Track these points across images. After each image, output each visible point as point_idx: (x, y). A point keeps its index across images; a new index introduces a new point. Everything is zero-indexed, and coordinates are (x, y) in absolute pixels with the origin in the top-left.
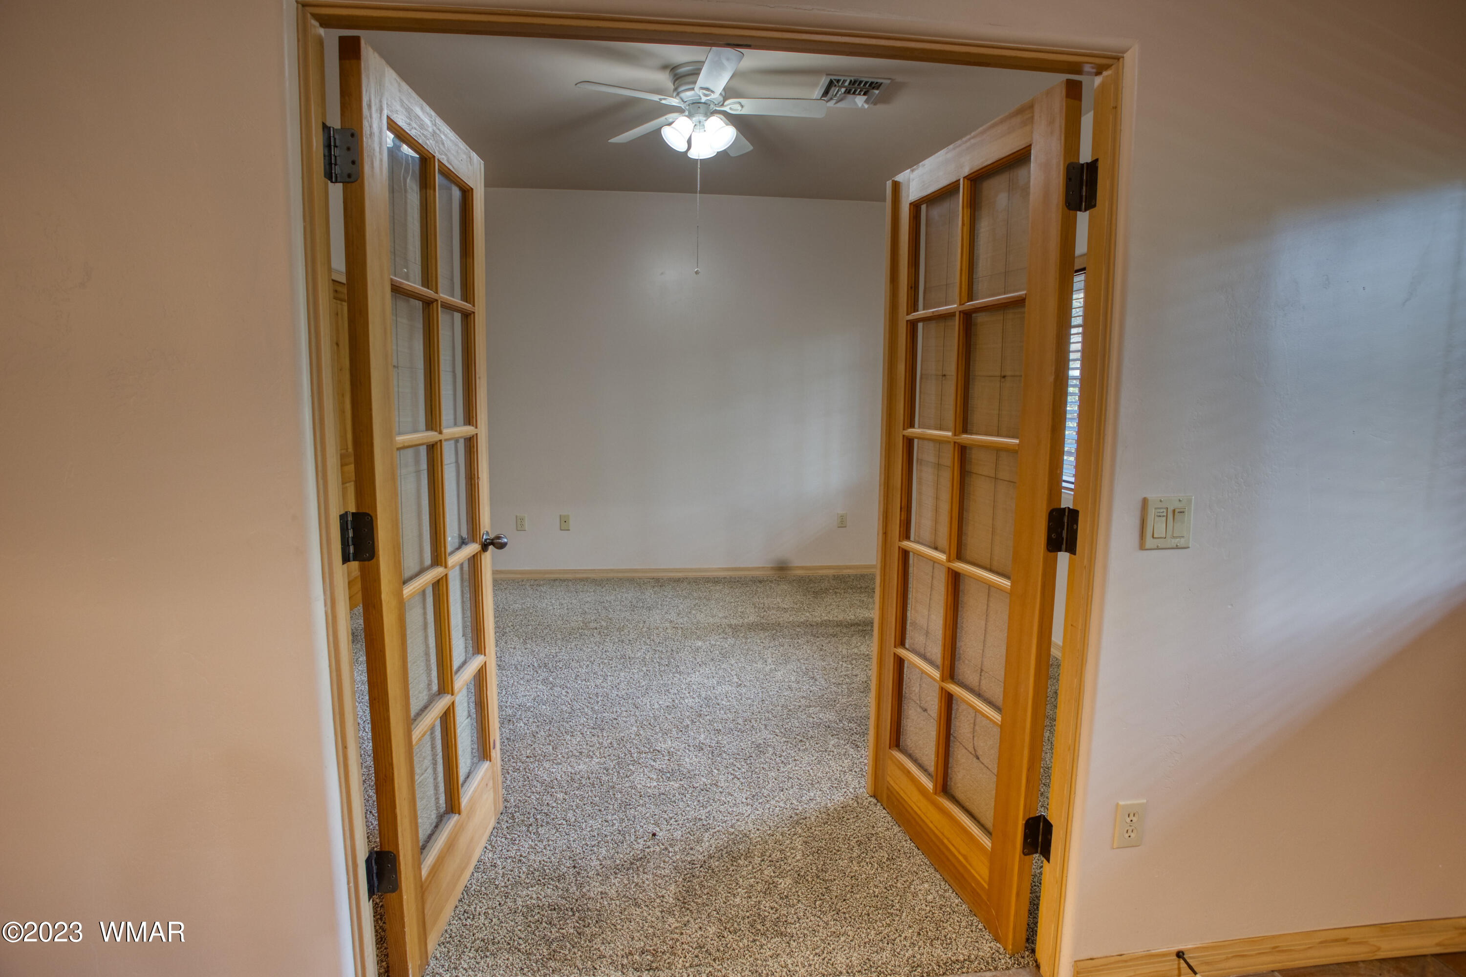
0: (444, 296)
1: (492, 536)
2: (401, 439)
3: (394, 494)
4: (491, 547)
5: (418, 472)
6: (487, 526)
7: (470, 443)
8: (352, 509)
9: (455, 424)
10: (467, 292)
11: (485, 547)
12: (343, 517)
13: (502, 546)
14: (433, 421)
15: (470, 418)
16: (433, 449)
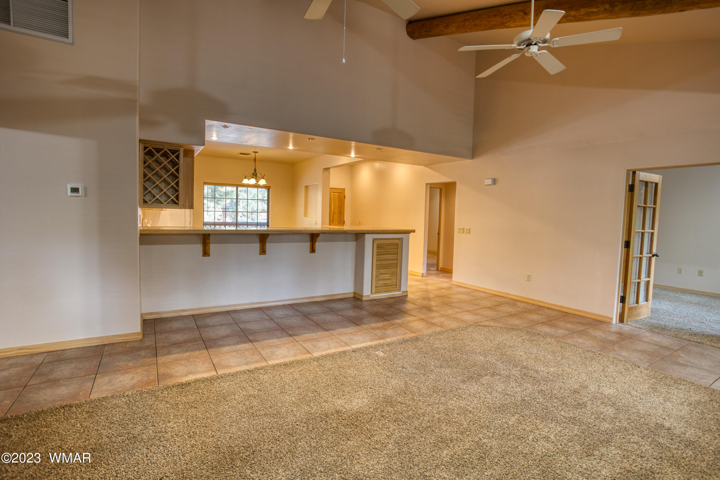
0: (648, 205)
1: (655, 254)
2: (636, 230)
3: (634, 239)
4: (655, 256)
5: (639, 238)
6: (654, 251)
7: (652, 234)
8: (627, 240)
9: (649, 229)
10: (655, 203)
11: (653, 256)
12: (625, 241)
13: (658, 256)
14: (643, 228)
15: (653, 228)
16: (643, 234)
